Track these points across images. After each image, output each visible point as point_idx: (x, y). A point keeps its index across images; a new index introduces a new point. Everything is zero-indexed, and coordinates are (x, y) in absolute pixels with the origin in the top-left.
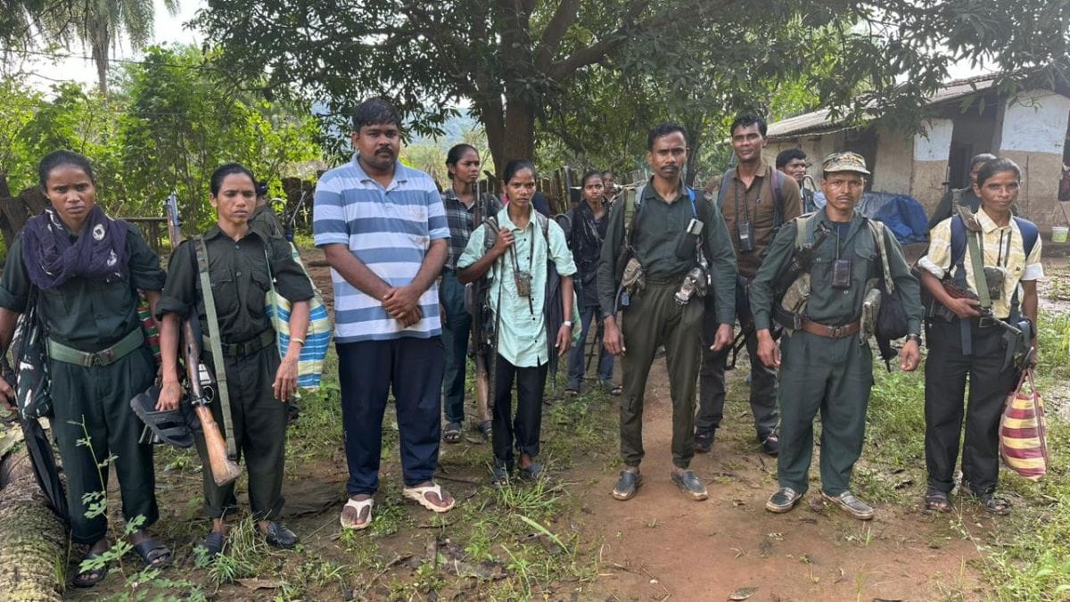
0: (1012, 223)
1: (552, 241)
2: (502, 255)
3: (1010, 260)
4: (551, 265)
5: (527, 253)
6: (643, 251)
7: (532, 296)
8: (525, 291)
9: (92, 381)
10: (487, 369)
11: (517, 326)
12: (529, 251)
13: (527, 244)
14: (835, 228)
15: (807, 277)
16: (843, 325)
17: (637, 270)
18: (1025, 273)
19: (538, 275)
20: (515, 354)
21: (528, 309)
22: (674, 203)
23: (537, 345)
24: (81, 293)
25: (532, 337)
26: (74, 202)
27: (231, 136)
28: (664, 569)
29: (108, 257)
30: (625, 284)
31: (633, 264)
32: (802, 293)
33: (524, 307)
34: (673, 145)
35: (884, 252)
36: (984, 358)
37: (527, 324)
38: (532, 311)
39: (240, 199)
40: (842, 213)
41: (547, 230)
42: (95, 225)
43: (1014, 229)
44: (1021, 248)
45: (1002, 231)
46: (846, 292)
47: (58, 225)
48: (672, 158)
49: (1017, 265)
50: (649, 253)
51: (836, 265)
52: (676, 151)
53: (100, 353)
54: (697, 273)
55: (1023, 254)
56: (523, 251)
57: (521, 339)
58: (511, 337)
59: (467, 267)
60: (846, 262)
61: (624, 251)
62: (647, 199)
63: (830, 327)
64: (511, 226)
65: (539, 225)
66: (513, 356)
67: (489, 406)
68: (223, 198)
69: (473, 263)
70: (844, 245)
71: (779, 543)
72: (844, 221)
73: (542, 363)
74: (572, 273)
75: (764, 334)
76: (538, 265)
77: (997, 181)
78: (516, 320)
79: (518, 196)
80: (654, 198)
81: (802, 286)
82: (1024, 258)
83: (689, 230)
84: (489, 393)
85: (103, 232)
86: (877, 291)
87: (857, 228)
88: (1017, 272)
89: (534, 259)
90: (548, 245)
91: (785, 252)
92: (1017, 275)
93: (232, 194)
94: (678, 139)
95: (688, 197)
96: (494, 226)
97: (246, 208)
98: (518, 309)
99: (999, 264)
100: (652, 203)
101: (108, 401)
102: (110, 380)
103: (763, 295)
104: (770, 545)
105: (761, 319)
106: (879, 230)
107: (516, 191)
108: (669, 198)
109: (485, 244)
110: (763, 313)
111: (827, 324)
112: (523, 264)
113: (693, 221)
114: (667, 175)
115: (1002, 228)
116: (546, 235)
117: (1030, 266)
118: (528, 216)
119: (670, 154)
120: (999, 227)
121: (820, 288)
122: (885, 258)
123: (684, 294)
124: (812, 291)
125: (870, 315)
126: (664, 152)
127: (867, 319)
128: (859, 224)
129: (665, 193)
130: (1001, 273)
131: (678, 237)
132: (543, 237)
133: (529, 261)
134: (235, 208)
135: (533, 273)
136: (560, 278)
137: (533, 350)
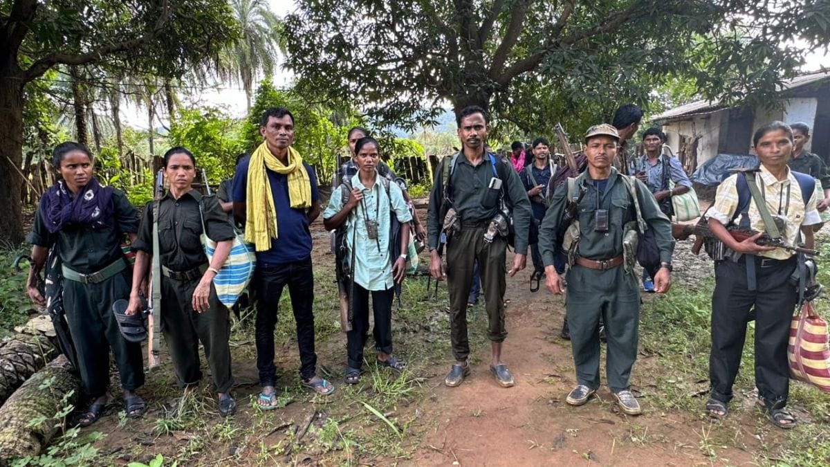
0: (790, 176)
1: (393, 197)
2: (355, 208)
3: (790, 209)
4: (393, 214)
5: (374, 206)
6: (457, 202)
7: (379, 238)
8: (373, 235)
9: (89, 293)
10: (347, 292)
11: (368, 260)
12: (375, 205)
13: (374, 200)
14: (595, 184)
15: (577, 223)
16: (608, 259)
17: (453, 216)
18: (805, 219)
19: (383, 222)
20: (368, 282)
21: (377, 248)
22: (478, 166)
23: (384, 274)
24: (78, 235)
25: (380, 269)
26: (81, 175)
27: (309, 132)
28: (469, 453)
29: (93, 211)
30: (445, 227)
31: (451, 212)
32: (574, 236)
33: (374, 247)
34: (475, 123)
35: (636, 200)
36: (767, 292)
37: (376, 259)
38: (379, 250)
39: (181, 171)
40: (600, 171)
41: (389, 189)
42: (87, 190)
43: (792, 183)
44: (801, 198)
45: (782, 185)
46: (607, 235)
47: (64, 191)
48: (474, 132)
49: (797, 213)
50: (461, 204)
51: (597, 214)
52: (478, 127)
53: (91, 275)
54: (500, 219)
55: (803, 203)
56: (371, 205)
57: (371, 270)
58: (364, 269)
59: (330, 218)
60: (604, 211)
61: (443, 202)
62: (459, 164)
63: (598, 262)
64: (362, 187)
65: (383, 186)
66: (366, 283)
67: (349, 320)
68: (170, 170)
69: (335, 215)
70: (602, 197)
71: (573, 439)
72: (603, 178)
73: (388, 288)
74: (408, 220)
75: (550, 269)
76: (383, 215)
77: (768, 140)
78: (368, 256)
79: (365, 163)
80: (463, 163)
81: (574, 231)
82: (803, 207)
83: (490, 186)
84: (349, 310)
85: (93, 195)
86: (633, 232)
87: (613, 183)
88: (798, 219)
89: (380, 210)
90: (390, 200)
91: (560, 205)
92: (797, 222)
93: (176, 167)
94: (478, 118)
95: (490, 161)
96: (349, 186)
97: (186, 178)
98: (369, 248)
99: (780, 213)
100: (463, 167)
101: (100, 306)
102: (101, 293)
103: (547, 239)
104: (564, 439)
105: (547, 258)
106: (632, 184)
107: (363, 159)
108: (475, 163)
109: (343, 201)
110: (548, 253)
111: (596, 260)
112: (372, 215)
113: (493, 179)
114: (472, 145)
115: (781, 182)
116: (388, 193)
117: (809, 213)
118: (374, 179)
119: (473, 129)
120: (779, 180)
121: (586, 232)
122: (637, 205)
123: (490, 235)
124: (581, 235)
125: (630, 251)
126: (469, 128)
127: (628, 254)
128: (614, 180)
129: (473, 159)
130: (782, 220)
131: (482, 192)
132: (386, 195)
133: (375, 213)
134: (177, 178)
135: (379, 221)
136: (401, 224)
137: (382, 278)
